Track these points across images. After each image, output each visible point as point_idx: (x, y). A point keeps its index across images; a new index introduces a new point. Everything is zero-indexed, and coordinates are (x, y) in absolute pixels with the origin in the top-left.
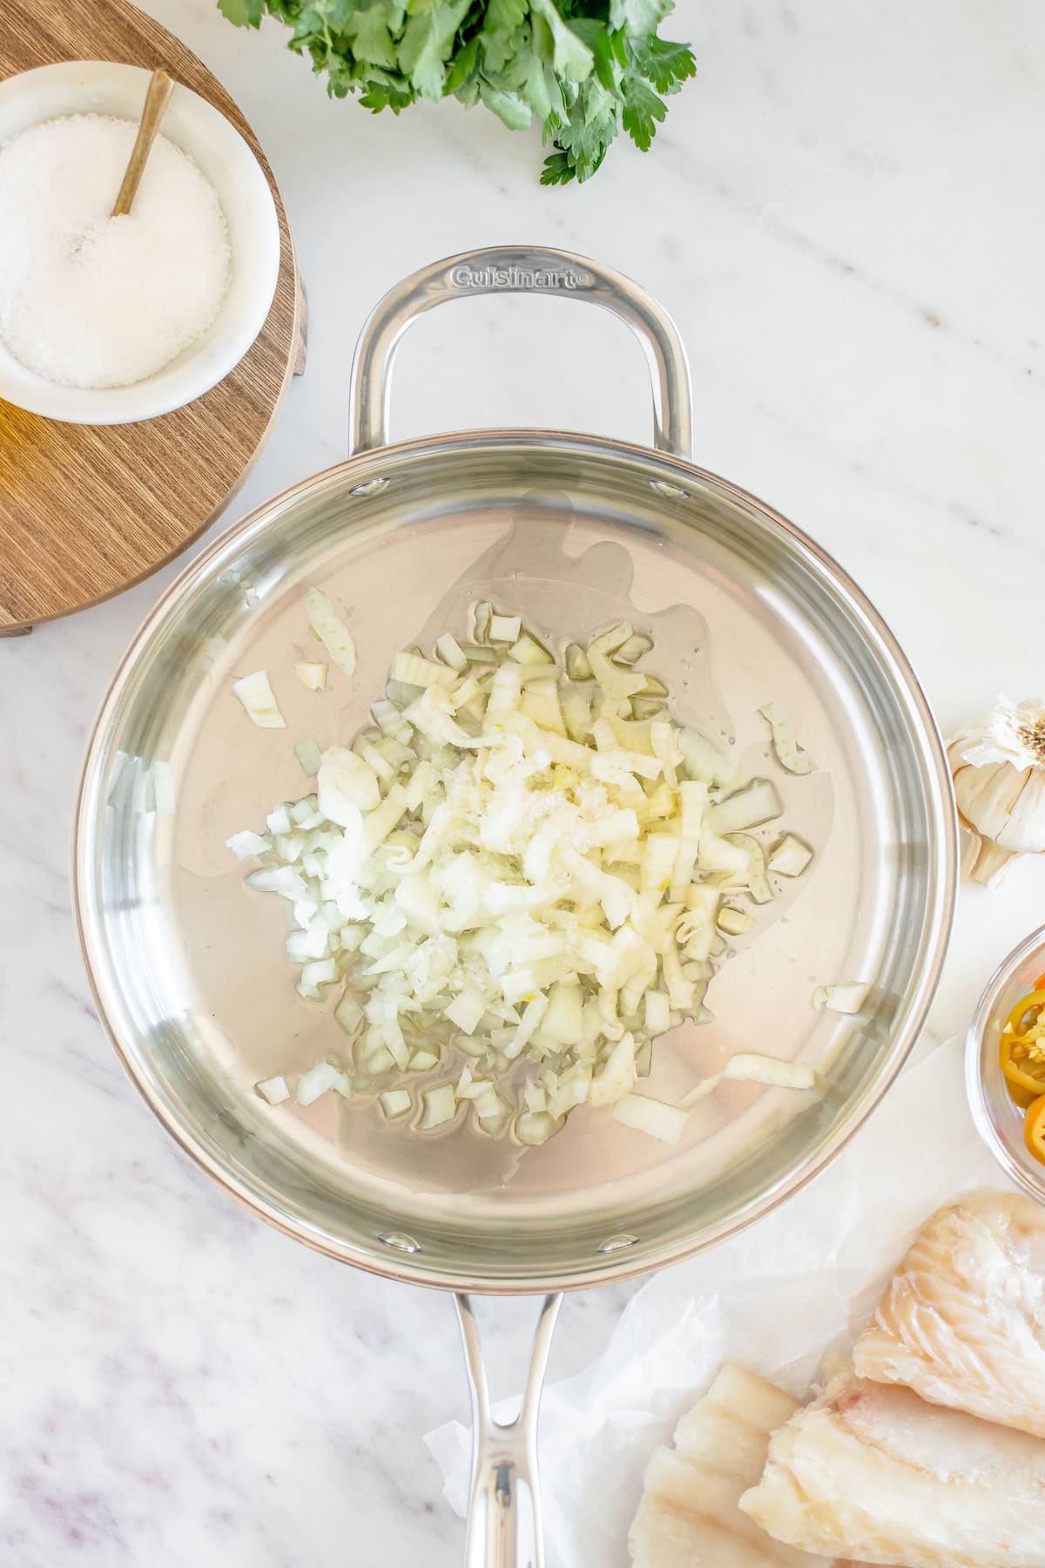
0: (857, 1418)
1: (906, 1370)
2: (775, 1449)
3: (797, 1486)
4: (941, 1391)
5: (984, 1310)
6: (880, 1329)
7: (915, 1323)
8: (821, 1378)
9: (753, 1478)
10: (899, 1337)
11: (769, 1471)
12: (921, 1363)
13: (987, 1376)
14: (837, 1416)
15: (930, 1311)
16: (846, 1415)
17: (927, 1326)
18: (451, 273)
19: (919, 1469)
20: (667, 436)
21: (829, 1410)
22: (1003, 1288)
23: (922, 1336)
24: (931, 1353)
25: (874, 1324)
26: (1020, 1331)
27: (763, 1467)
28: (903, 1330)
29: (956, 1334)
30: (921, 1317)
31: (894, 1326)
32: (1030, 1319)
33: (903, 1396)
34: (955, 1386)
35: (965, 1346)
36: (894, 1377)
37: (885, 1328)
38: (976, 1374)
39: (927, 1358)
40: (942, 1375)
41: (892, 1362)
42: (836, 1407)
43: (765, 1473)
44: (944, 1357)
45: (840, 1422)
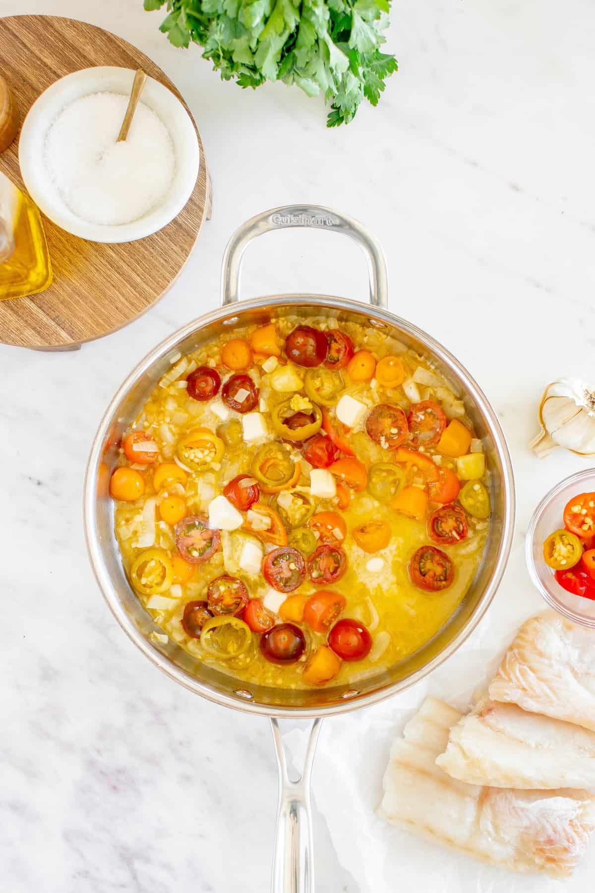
0: (491, 719)
1: (513, 695)
2: (453, 736)
3: (464, 753)
4: (531, 705)
5: (551, 666)
6: (501, 677)
7: (518, 673)
8: (474, 702)
9: (442, 749)
10: (510, 680)
11: (449, 746)
12: (520, 691)
13: (554, 698)
14: (481, 718)
15: (525, 667)
16: (485, 718)
17: (523, 673)
18: (271, 217)
19: (521, 742)
20: (377, 298)
21: (478, 716)
22: (560, 656)
23: (521, 679)
24: (526, 687)
25: (498, 674)
26: (568, 675)
27: (447, 744)
28: (512, 676)
29: (538, 678)
30: (521, 670)
31: (508, 676)
32: (573, 670)
33: (513, 707)
34: (538, 701)
35: (542, 684)
36: (508, 699)
37: (504, 676)
38: (548, 696)
39: (524, 689)
40: (531, 697)
41: (507, 691)
42: (481, 715)
43: (448, 747)
44: (532, 689)
45: (483, 721)
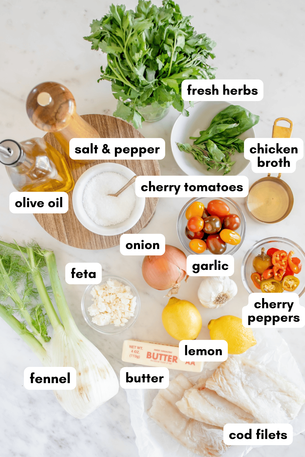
0: (203, 393)
1: (215, 388)
2: (186, 394)
3: (188, 403)
4: (222, 394)
5: (233, 379)
6: (212, 379)
7: (220, 379)
8: (197, 382)
9: (180, 399)
10: (216, 381)
11: (183, 399)
12: (219, 387)
13: (232, 393)
14: (199, 391)
15: (223, 377)
16: (200, 391)
17: (222, 380)
19: (212, 405)
21: (198, 389)
22: (238, 375)
23: (220, 382)
24: (222, 386)
25: (211, 377)
26: (240, 385)
27: (182, 398)
28: (217, 380)
29: (227, 383)
30: (221, 378)
31: (216, 379)
32: (242, 383)
33: (214, 393)
34: (225, 393)
35: (228, 386)
36: (213, 389)
37: (213, 379)
38: (229, 392)
39: (221, 387)
40: (223, 391)
41: (213, 386)
42: (199, 389)
43: (182, 399)
44: (224, 387)
45: (199, 393)
